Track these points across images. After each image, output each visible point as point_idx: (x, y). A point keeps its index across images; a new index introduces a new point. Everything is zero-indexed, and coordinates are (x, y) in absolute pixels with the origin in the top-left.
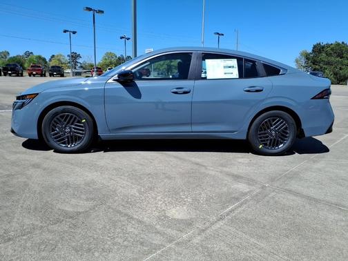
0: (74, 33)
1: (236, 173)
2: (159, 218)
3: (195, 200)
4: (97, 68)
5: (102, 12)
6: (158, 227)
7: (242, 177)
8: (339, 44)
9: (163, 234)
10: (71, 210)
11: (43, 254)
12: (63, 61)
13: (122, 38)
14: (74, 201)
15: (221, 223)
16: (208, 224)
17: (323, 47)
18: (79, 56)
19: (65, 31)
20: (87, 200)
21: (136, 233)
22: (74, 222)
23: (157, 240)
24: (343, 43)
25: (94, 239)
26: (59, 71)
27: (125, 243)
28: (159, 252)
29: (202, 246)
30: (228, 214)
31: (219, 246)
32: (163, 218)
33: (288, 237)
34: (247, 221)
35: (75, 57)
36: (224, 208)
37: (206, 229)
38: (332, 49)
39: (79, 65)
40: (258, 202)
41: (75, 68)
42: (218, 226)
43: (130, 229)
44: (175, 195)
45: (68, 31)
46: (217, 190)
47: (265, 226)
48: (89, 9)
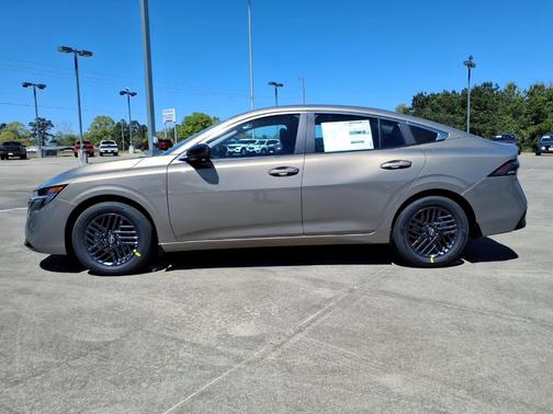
0: (42, 87)
1: (314, 277)
2: (219, 338)
3: (264, 313)
4: (85, 142)
5: (90, 54)
6: (219, 348)
7: (322, 281)
8: (447, 94)
9: (227, 355)
10: (94, 340)
11: (71, 392)
12: (21, 133)
13: (122, 93)
14: (95, 330)
15: (300, 335)
16: (283, 338)
17: (427, 99)
18: (49, 123)
19: (26, 85)
20: (115, 326)
21: (191, 356)
22: (103, 353)
23: (221, 362)
24: (454, 92)
25: (137, 369)
26: (19, 149)
27: (180, 369)
28: (225, 374)
29: (278, 362)
30: (308, 325)
31: (300, 360)
32: (225, 338)
33: (383, 342)
34: (332, 331)
35: (42, 126)
36: (302, 318)
37: (283, 343)
38: (439, 102)
39: (50, 138)
40: (345, 307)
41: (44, 144)
42: (297, 338)
43: (182, 353)
44: (236, 311)
45: (30, 84)
46: (292, 299)
47: (355, 334)
48: (68, 50)
